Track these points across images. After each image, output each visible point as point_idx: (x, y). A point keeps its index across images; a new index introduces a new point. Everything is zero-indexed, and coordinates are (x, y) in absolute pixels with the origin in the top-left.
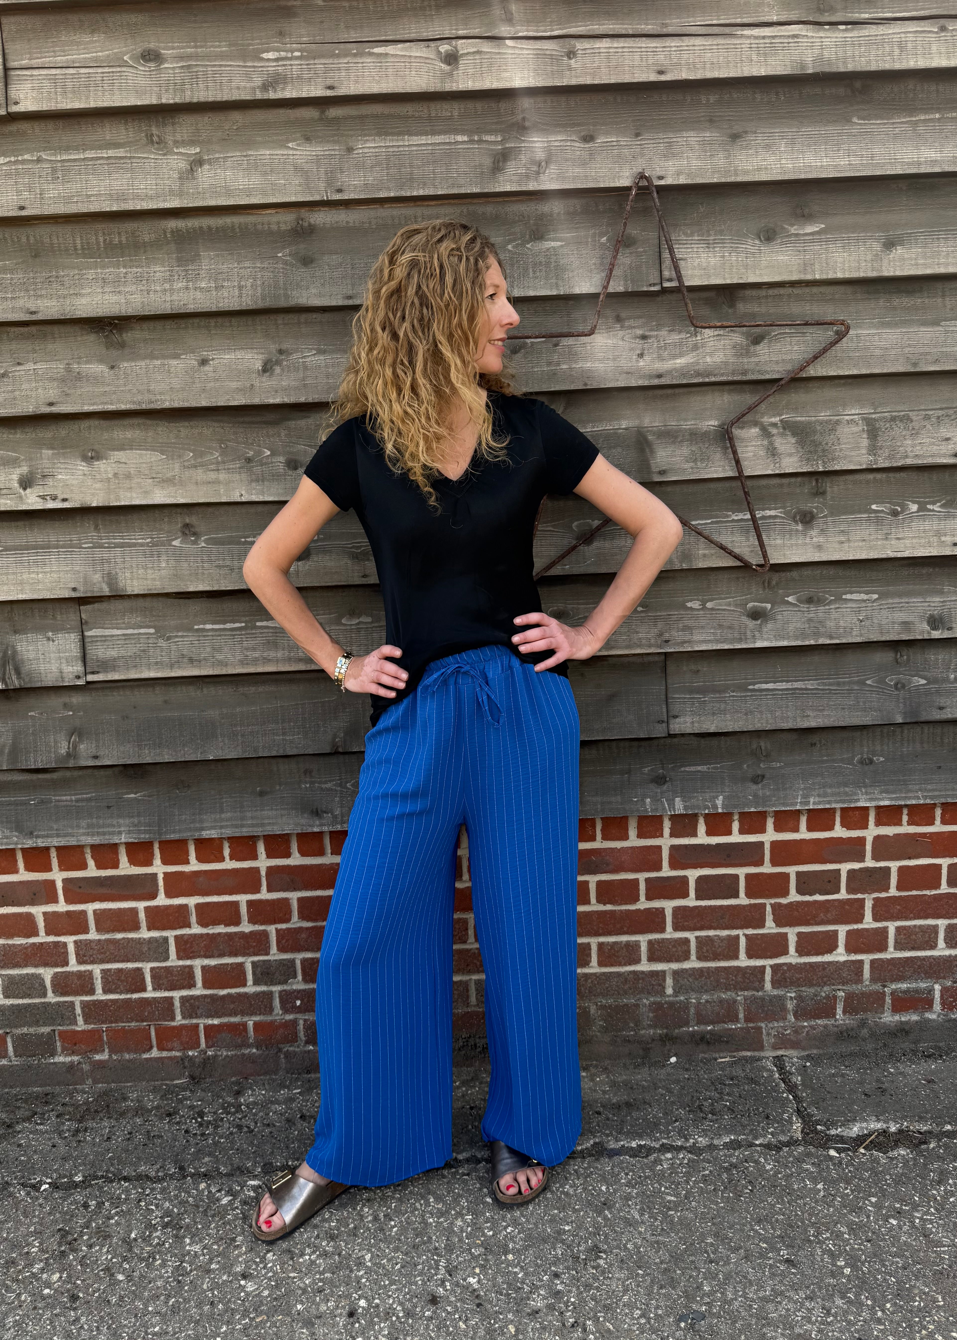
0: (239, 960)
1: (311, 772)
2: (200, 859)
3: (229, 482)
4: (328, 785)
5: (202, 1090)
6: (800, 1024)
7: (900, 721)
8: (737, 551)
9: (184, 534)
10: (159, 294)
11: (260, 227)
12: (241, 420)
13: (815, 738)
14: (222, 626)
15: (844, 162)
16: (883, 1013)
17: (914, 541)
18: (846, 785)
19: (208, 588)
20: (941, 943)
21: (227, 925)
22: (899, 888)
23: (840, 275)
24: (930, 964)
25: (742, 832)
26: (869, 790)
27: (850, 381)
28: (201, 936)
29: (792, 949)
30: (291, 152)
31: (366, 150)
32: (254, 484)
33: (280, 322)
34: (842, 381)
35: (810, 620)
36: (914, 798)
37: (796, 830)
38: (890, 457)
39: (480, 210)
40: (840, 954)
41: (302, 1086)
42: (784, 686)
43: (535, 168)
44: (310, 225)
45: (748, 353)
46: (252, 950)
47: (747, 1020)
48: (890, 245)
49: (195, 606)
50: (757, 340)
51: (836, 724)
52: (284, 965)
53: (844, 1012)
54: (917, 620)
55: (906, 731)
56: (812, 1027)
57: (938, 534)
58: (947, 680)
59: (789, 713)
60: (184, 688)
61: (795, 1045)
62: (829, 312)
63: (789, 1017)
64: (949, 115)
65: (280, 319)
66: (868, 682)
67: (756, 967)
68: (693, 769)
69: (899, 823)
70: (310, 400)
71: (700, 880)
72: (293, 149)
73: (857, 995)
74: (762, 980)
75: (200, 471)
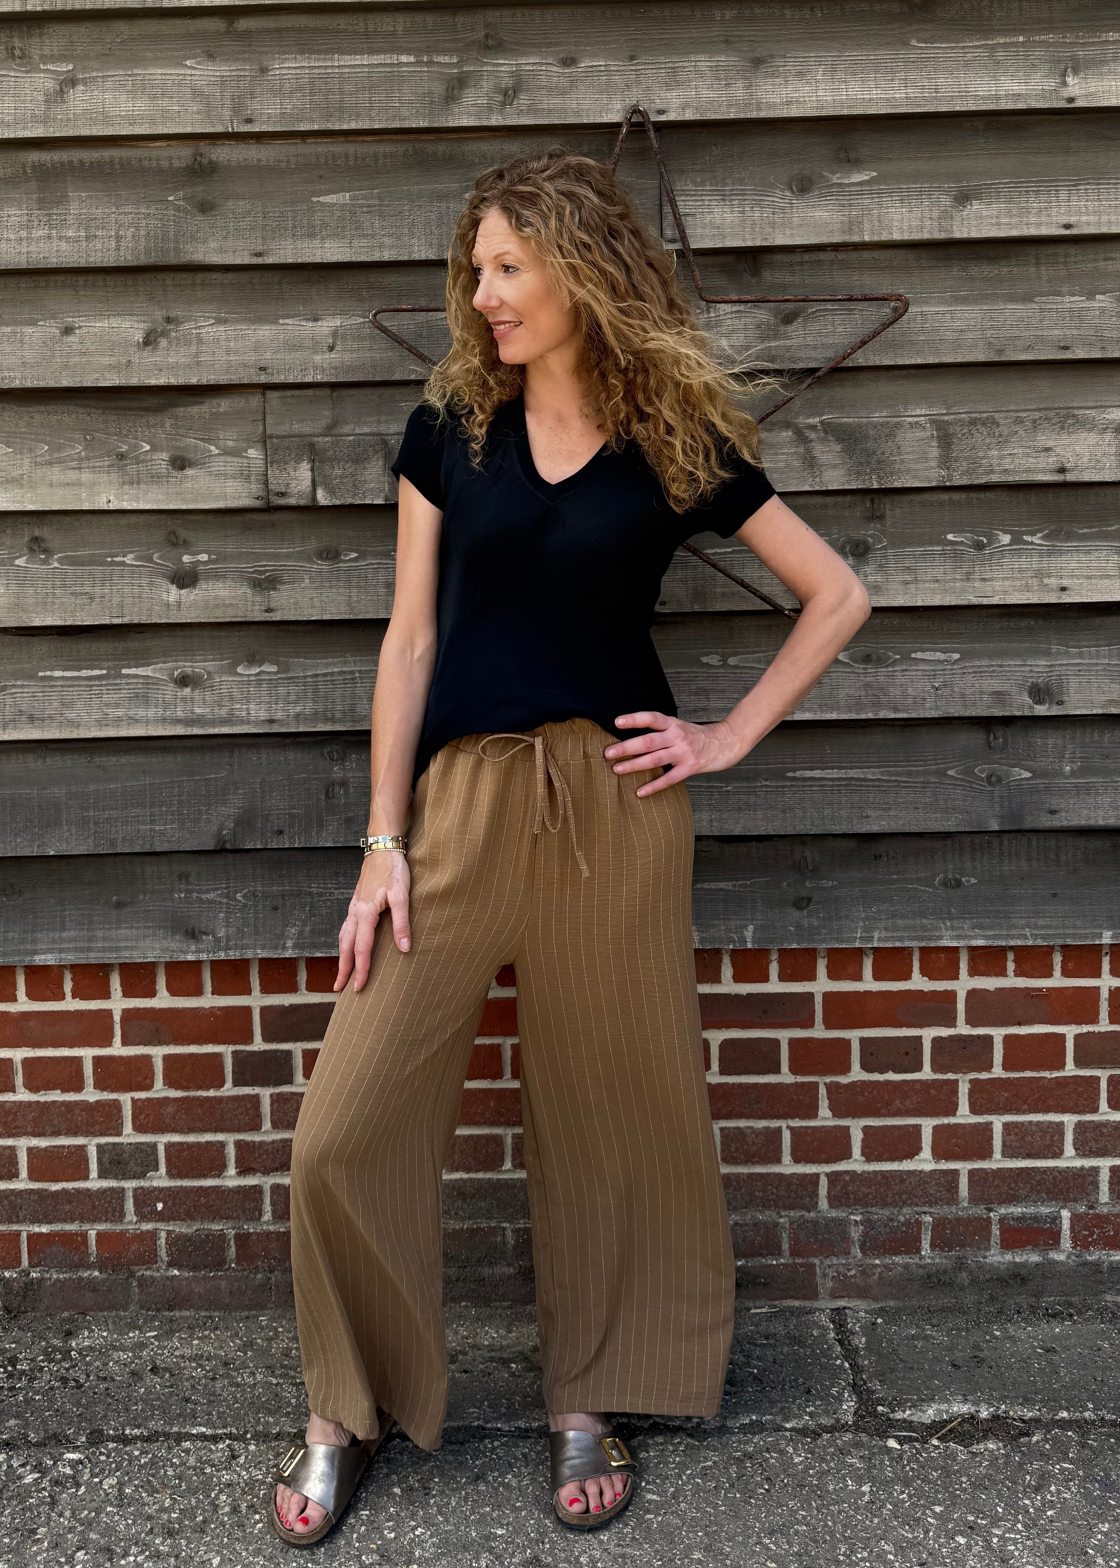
0: (80, 1141)
1: (187, 876)
2: (32, 995)
3: (94, 484)
4: (211, 896)
5: (19, 1328)
6: (868, 1261)
7: (996, 828)
8: (765, 590)
9: (32, 550)
10: (13, 244)
11: (146, 163)
12: (114, 404)
13: (880, 848)
14: (75, 674)
15: (900, 95)
16: (988, 1249)
17: (1007, 583)
18: (923, 915)
19: (59, 623)
20: (1069, 1149)
21: (64, 1090)
22: (1006, 1067)
23: (896, 236)
24: (1055, 1178)
25: (783, 978)
26: (956, 923)
27: (913, 372)
28: (29, 1104)
29: (857, 1151)
30: (189, 72)
31: (284, 71)
32: (126, 487)
33: (168, 282)
34: (904, 372)
35: (867, 685)
36: (1019, 937)
37: (858, 977)
38: (967, 472)
39: (430, 148)
40: (925, 1161)
41: (160, 1327)
42: (834, 774)
43: (500, 98)
44: (211, 162)
45: (776, 336)
46: (97, 1127)
47: (794, 1253)
48: (963, 198)
49: (41, 646)
50: (789, 319)
51: (906, 829)
52: (141, 1151)
53: (933, 1246)
54: (1014, 690)
55: (1006, 843)
56: (886, 1266)
57: (1039, 574)
58: (1060, 773)
59: (843, 813)
60: (20, 756)
61: (862, 1293)
62: (883, 284)
63: (853, 1251)
64: (1037, 38)
65: (169, 278)
66: (950, 773)
67: (805, 1175)
68: (713, 886)
69: (1003, 973)
70: (204, 382)
71: (726, 1045)
72: (191, 68)
73: (950, 1221)
74: (815, 1194)
75: (56, 469)
